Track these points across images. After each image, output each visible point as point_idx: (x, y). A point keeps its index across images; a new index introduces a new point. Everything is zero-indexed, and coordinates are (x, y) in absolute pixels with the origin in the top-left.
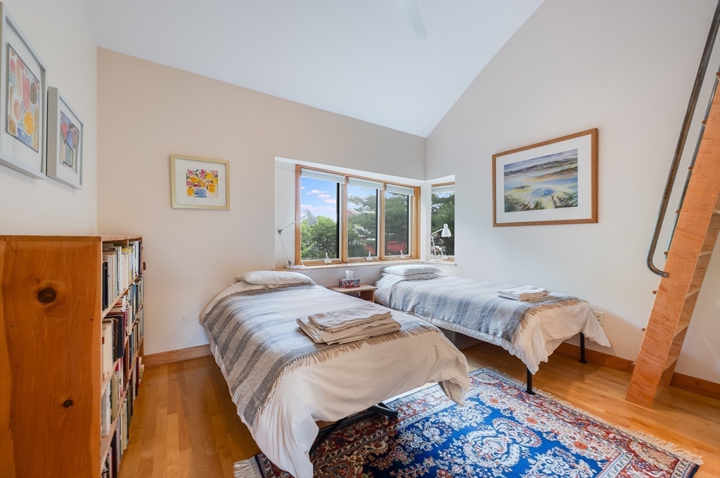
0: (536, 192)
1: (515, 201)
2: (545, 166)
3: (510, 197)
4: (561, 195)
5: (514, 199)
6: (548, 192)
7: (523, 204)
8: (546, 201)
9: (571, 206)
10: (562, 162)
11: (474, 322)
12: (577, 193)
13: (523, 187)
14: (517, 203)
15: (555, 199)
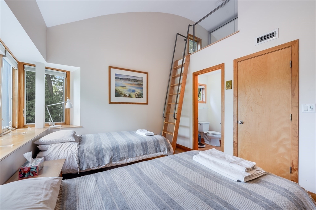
0: (129, 90)
1: (120, 92)
2: (133, 80)
3: (117, 90)
4: (137, 93)
5: (119, 91)
6: (134, 91)
7: (124, 94)
8: (133, 94)
9: (141, 98)
10: (138, 80)
11: (153, 150)
12: (142, 93)
13: (124, 87)
14: (121, 93)
15: (136, 94)
